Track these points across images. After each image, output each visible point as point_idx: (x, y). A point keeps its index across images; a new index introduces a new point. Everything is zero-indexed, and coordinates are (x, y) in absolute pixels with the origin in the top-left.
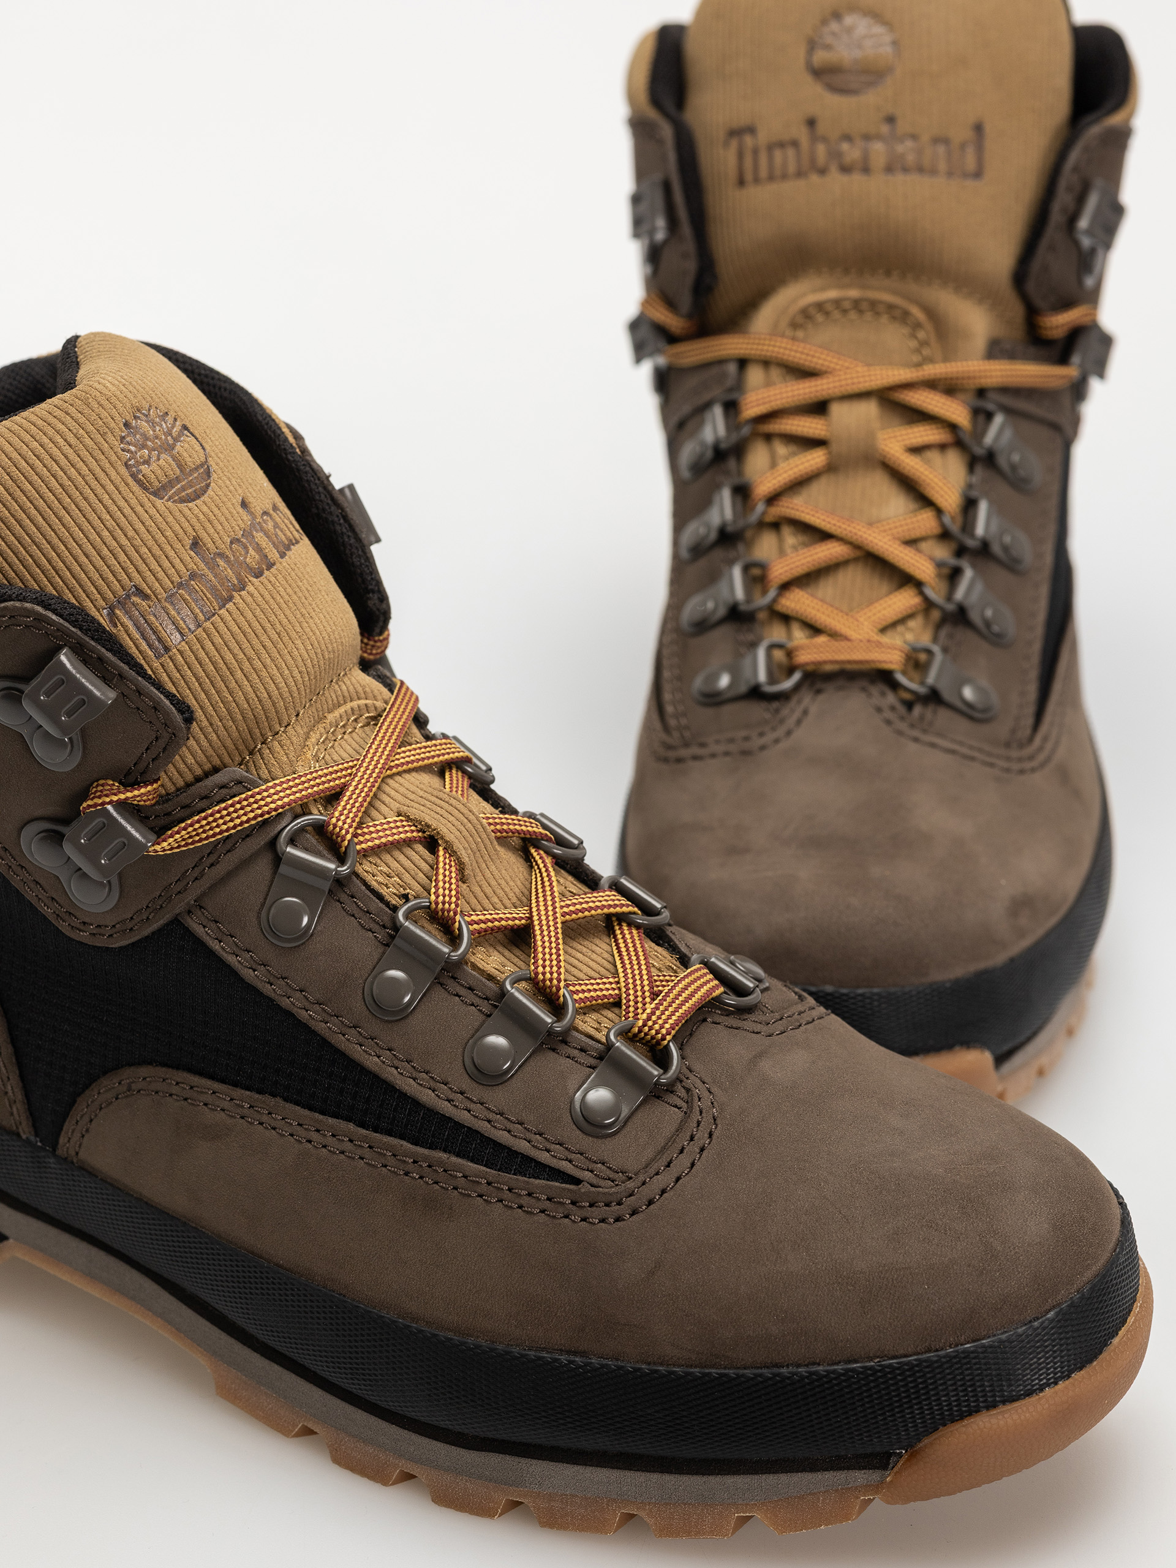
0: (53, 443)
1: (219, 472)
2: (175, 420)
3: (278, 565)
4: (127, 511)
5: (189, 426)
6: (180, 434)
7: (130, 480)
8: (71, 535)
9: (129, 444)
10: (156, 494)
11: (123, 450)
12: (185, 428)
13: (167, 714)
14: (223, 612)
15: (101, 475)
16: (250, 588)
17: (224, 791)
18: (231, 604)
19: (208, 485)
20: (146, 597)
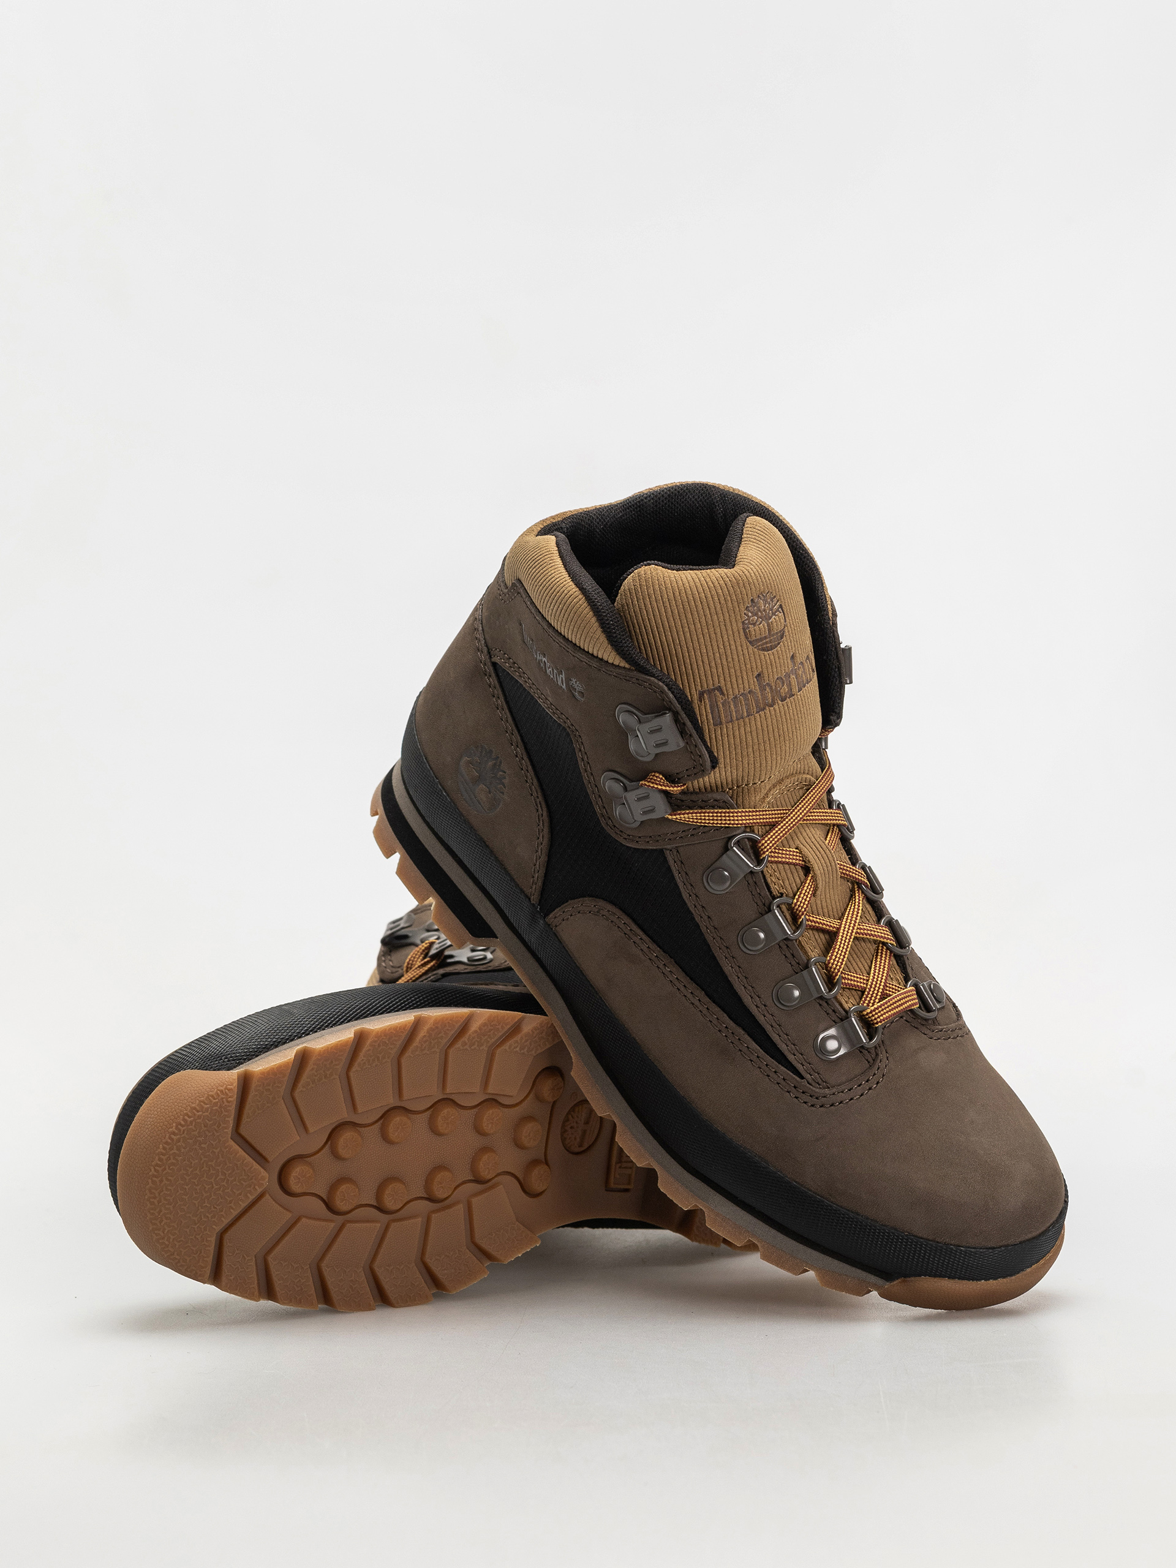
0: (712, 598)
1: (788, 637)
2: (778, 601)
3: (795, 696)
4: (733, 647)
5: (784, 606)
6: (777, 610)
7: (742, 631)
8: (700, 649)
9: (749, 611)
10: (750, 642)
11: (745, 614)
12: (781, 606)
13: (704, 761)
14: (757, 715)
15: (728, 624)
16: (776, 707)
17: (716, 803)
18: (763, 712)
19: (779, 644)
20: (722, 694)
